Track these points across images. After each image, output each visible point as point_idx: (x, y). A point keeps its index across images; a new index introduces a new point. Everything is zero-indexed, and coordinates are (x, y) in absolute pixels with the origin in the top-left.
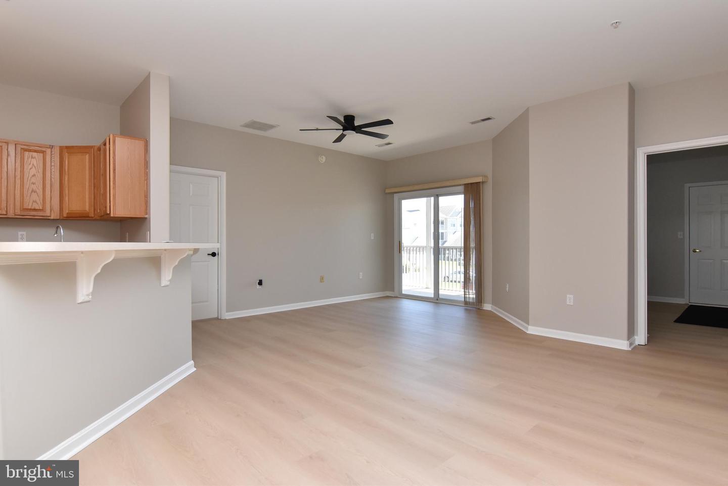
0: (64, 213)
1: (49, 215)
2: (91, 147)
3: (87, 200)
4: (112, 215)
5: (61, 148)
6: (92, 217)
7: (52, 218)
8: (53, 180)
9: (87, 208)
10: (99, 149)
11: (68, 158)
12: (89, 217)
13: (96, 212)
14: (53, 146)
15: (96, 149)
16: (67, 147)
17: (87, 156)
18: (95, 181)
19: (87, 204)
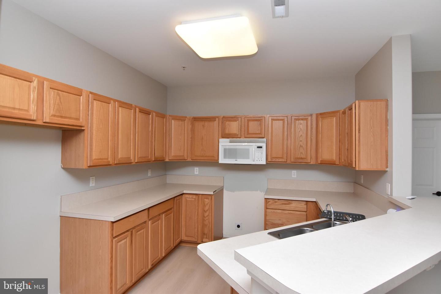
0: (319, 160)
1: (309, 162)
2: (337, 112)
3: (334, 152)
4: (357, 169)
5: (317, 115)
6: (337, 165)
7: (311, 164)
8: (312, 137)
9: (334, 158)
10: (344, 113)
11: (322, 121)
12: (335, 164)
13: (340, 161)
14: (312, 114)
15: (341, 112)
16: (321, 114)
17: (334, 119)
18: (341, 137)
19: (334, 155)
